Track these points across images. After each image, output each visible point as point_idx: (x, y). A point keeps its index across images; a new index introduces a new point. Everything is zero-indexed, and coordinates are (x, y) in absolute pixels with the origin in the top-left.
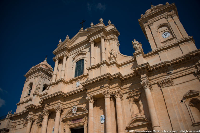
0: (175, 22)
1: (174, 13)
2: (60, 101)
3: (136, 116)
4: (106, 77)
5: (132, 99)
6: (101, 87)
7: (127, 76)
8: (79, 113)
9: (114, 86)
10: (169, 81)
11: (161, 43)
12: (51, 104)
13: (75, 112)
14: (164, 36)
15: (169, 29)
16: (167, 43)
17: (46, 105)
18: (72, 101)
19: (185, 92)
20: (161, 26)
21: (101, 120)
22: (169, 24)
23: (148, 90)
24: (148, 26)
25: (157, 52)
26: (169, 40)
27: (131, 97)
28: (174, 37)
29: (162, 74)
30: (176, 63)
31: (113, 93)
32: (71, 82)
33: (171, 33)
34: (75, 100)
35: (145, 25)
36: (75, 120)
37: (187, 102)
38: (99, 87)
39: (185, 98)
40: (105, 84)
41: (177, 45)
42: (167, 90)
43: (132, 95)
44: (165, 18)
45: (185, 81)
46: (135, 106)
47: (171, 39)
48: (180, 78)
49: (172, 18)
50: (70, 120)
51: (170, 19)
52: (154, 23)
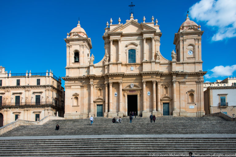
0: (198, 46)
1: (200, 38)
2: (121, 78)
3: (165, 95)
4: (156, 72)
5: (164, 86)
6: (152, 77)
7: (165, 73)
8: (135, 88)
9: (158, 77)
10: (184, 83)
11: (187, 58)
12: (114, 78)
13: (133, 87)
14: (189, 53)
15: (194, 49)
16: (190, 59)
17: (110, 78)
18: (128, 79)
19: (189, 89)
20: (190, 45)
21: (148, 94)
22: (195, 46)
23: (175, 85)
24: (183, 40)
25: (183, 63)
26: (191, 58)
27: (164, 85)
28: (194, 57)
29: (182, 78)
30: (191, 74)
31: (157, 81)
32: (126, 65)
33: (194, 52)
34: (130, 79)
35: (181, 38)
36: (131, 91)
37: (189, 94)
38: (151, 76)
39: (188, 92)
40: (154, 76)
41: (194, 63)
42: (182, 86)
43: (165, 84)
44: (195, 39)
45: (191, 84)
46: (165, 90)
47: (192, 58)
48: (189, 82)
49: (198, 42)
50: (128, 90)
51: (197, 42)
52: (187, 40)
